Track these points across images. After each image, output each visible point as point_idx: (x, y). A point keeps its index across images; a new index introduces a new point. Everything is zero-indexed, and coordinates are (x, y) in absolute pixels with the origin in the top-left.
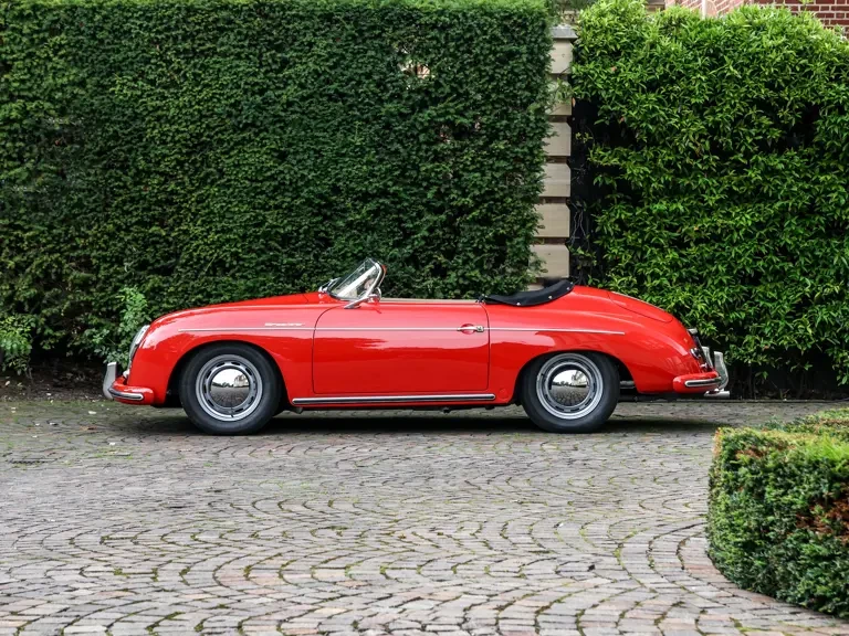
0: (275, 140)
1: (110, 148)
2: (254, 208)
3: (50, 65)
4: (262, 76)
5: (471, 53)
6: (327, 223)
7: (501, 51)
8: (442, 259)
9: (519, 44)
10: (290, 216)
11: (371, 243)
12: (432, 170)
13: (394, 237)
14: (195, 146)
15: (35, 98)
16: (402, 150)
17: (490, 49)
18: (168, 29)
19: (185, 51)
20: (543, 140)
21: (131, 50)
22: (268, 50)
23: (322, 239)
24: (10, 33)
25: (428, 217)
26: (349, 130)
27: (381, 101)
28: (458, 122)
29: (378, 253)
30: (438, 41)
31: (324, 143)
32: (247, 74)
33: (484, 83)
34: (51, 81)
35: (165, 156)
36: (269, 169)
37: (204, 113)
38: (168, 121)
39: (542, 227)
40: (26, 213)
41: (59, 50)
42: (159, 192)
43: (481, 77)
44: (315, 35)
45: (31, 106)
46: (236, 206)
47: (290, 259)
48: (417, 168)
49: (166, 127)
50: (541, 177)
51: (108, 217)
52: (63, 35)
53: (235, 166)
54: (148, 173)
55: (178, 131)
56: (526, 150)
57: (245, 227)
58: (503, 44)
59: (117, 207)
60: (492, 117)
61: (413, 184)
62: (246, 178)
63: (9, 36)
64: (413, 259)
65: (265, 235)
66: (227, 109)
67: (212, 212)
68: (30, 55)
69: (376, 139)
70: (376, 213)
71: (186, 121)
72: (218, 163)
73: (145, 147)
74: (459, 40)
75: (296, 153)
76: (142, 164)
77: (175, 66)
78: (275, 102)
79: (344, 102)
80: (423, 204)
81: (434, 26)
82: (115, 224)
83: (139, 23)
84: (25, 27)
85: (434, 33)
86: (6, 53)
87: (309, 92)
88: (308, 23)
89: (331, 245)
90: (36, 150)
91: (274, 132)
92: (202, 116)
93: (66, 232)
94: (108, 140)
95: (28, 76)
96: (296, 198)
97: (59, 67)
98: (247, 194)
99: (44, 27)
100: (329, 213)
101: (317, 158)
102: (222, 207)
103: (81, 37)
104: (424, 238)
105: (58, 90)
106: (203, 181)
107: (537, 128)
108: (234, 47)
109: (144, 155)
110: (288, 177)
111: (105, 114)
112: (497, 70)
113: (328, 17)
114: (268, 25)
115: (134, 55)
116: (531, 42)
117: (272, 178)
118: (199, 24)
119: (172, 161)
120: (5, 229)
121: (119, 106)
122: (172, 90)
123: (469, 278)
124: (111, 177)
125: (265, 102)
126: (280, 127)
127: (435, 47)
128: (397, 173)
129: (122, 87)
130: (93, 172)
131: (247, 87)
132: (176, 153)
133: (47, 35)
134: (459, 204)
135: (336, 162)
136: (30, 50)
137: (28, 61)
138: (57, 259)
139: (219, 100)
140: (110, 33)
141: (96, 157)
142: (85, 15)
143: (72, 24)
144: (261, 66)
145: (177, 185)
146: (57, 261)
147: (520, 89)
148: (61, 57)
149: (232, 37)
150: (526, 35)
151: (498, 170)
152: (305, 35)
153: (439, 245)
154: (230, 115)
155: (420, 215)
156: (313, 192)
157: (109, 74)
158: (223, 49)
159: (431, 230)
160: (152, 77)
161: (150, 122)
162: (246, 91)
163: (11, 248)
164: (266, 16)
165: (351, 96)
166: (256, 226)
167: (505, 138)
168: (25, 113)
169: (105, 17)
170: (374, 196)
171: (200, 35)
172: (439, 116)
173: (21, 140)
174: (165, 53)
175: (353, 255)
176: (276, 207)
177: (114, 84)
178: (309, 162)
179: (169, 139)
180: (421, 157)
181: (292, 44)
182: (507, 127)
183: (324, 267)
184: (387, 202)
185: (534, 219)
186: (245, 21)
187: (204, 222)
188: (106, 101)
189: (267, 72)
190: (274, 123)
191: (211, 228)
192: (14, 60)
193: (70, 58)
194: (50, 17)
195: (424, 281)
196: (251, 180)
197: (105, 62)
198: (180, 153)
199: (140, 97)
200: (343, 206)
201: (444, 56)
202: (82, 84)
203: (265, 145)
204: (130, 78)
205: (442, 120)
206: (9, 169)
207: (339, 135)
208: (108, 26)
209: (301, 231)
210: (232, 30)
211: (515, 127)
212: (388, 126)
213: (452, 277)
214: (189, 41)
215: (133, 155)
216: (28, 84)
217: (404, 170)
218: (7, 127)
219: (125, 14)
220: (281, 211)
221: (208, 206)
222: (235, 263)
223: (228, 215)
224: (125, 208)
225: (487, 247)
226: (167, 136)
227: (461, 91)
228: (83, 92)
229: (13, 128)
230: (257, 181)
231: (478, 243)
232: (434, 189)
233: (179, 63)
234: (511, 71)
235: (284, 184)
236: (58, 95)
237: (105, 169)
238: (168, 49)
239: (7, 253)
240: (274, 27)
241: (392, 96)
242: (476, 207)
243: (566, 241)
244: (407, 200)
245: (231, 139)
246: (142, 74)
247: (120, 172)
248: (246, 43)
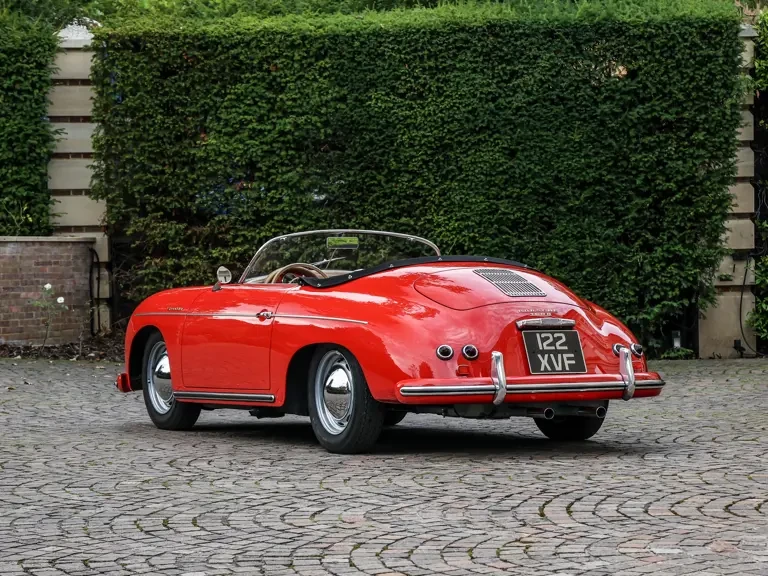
0: (506, 140)
1: (367, 152)
2: (488, 198)
3: (315, 85)
4: (494, 86)
5: (674, 58)
6: (550, 209)
7: (701, 55)
8: (649, 236)
9: (716, 49)
10: (519, 204)
11: (589, 224)
12: (641, 160)
13: (607, 218)
14: (438, 148)
15: (302, 115)
16: (614, 144)
17: (690, 54)
18: (416, 50)
19: (430, 68)
20: (736, 130)
21: (384, 70)
22: (500, 64)
23: (545, 223)
24: (283, 60)
25: (637, 200)
26: (569, 129)
27: (596, 103)
28: (663, 118)
29: (594, 233)
30: (645, 49)
31: (548, 141)
32: (482, 85)
33: (685, 84)
34: (318, 99)
35: (412, 157)
36: (501, 165)
37: (446, 119)
38: (416, 128)
39: (736, 205)
40: (296, 210)
41: (324, 72)
42: (408, 187)
43: (683, 78)
44: (539, 49)
45: (301, 120)
46: (474, 197)
47: (520, 241)
48: (627, 159)
49: (414, 133)
50: (735, 162)
51: (364, 211)
52: (327, 60)
53: (472, 163)
54: (399, 172)
55: (424, 136)
56: (722, 139)
57: (481, 215)
58: (702, 49)
59: (372, 201)
60: (693, 112)
61: (624, 173)
62: (482, 174)
63: (282, 63)
64: (624, 238)
65: (499, 221)
66: (466, 115)
67: (452, 203)
68: (300, 78)
69: (593, 135)
70: (591, 198)
71: (430, 127)
72: (457, 162)
73: (396, 150)
74: (663, 47)
75: (524, 150)
76: (394, 165)
77: (422, 81)
78: (506, 107)
79: (564, 105)
80: (632, 189)
81: (641, 37)
82: (370, 216)
83: (391, 46)
84: (296, 55)
85: (642, 43)
86: (280, 77)
87: (535, 98)
88: (533, 39)
89: (555, 227)
90: (304, 157)
91: (506, 133)
92: (444, 122)
94: (366, 146)
95: (299, 95)
96: (524, 188)
97: (324, 86)
98: (482, 186)
99: (311, 53)
100: (552, 201)
101: (542, 154)
102: (461, 199)
103: (342, 60)
104: (634, 219)
105: (322, 105)
106: (445, 177)
107: (732, 120)
108: (471, 62)
109: (394, 156)
110: (518, 171)
111: (363, 124)
112: (697, 72)
113: (550, 34)
114: (499, 43)
115: (387, 74)
116: (725, 46)
117: (504, 172)
118: (441, 45)
119: (418, 161)
120: (280, 224)
121: (374, 117)
122: (418, 102)
123: (673, 252)
124: (367, 176)
125: (498, 108)
126: (511, 129)
127: (642, 55)
128: (610, 164)
129: (377, 100)
130: (352, 173)
131: (483, 96)
132: (422, 154)
133: (313, 60)
134: (665, 188)
135: (558, 157)
136: (301, 73)
137: (299, 82)
139: (458, 108)
140: (366, 55)
141: (354, 161)
142: (346, 42)
143: (335, 50)
144: (494, 77)
145: (424, 181)
147: (717, 87)
148: (325, 78)
149: (469, 54)
150: (721, 41)
151: (698, 157)
152: (530, 50)
153: (646, 225)
154: (468, 120)
155: (630, 199)
156: (538, 183)
157: (367, 90)
158: (461, 65)
159: (639, 211)
160: (402, 91)
161: (400, 129)
162: (481, 99)
164: (496, 35)
165: (571, 100)
166: (489, 214)
167: (704, 129)
168: (297, 126)
169: (362, 43)
170: (590, 184)
171: (443, 54)
172: (646, 113)
173: (292, 149)
174: (412, 70)
175: (573, 235)
176: (507, 197)
177: (370, 99)
178: (535, 158)
179: (417, 142)
180: (630, 149)
181: (520, 58)
182: (706, 121)
183: (548, 246)
184: (602, 189)
185: (729, 198)
186: (480, 40)
187: (446, 212)
188: (364, 113)
189: (498, 82)
190: (504, 126)
191: (451, 218)
192: (287, 82)
193: (333, 78)
194: (317, 45)
195: (634, 256)
196: (486, 175)
197: (361, 80)
198: (426, 154)
199: (392, 108)
200: (563, 194)
201: (650, 62)
202: (343, 99)
203: (498, 144)
204: (383, 93)
205: (649, 116)
206: (283, 173)
207: (561, 133)
208: (364, 51)
209: (529, 216)
210: (469, 48)
211: (713, 120)
212: (602, 123)
213: (659, 252)
214: (433, 60)
215: (386, 157)
216: (299, 102)
217: (616, 161)
218: (282, 139)
219: (379, 40)
220: (511, 200)
221: (449, 199)
222: (472, 246)
223: (466, 206)
224: (379, 203)
225: (689, 225)
226: (415, 140)
227: (666, 91)
228: (343, 106)
229: (286, 139)
230: (491, 175)
231: (681, 222)
232: (642, 176)
233: (425, 79)
234: (709, 73)
235: (514, 177)
236: (323, 110)
237: (362, 170)
238: (415, 67)
240: (506, 44)
241: (606, 98)
242: (679, 191)
243: (751, 216)
244: (619, 187)
245: (469, 141)
246: (393, 89)
247: (374, 172)
248: (481, 59)
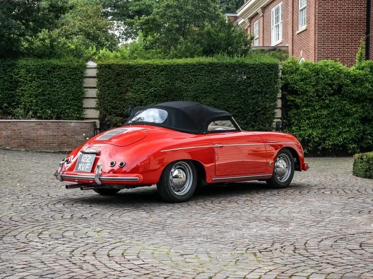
0: (214, 95)
3: (160, 79)
4: (211, 80)
5: (261, 74)
7: (268, 73)
8: (253, 123)
9: (272, 72)
12: (251, 102)
15: (156, 87)
16: (244, 97)
17: (265, 73)
18: (189, 70)
19: (193, 75)
20: (277, 94)
22: (212, 74)
24: (151, 72)
26: (232, 93)
27: (239, 86)
28: (258, 90)
31: (226, 96)
32: (208, 80)
33: (264, 81)
34: (161, 83)
36: (212, 102)
41: (162, 75)
43: (263, 79)
44: (223, 70)
45: (156, 89)
48: (248, 102)
49: (188, 93)
50: (277, 103)
52: (164, 72)
55: (191, 94)
56: (274, 97)
60: (266, 89)
61: (246, 105)
66: (203, 88)
69: (238, 95)
70: (237, 112)
71: (193, 91)
74: (258, 71)
75: (219, 98)
78: (214, 86)
79: (230, 86)
80: (249, 110)
81: (252, 68)
83: (182, 69)
84: (155, 70)
85: (252, 69)
86: (150, 77)
87: (222, 84)
88: (222, 68)
92: (197, 90)
95: (156, 82)
97: (163, 79)
99: (159, 70)
101: (224, 100)
103: (168, 72)
104: (249, 118)
107: (276, 91)
108: (204, 74)
110: (217, 104)
111: (174, 90)
112: (267, 78)
113: (227, 66)
115: (181, 76)
116: (275, 71)
117: (213, 104)
118: (196, 69)
121: (177, 88)
122: (189, 84)
125: (212, 86)
126: (215, 92)
127: (252, 73)
129: (178, 84)
133: (160, 72)
134: (258, 110)
135: (229, 100)
136: (156, 76)
137: (155, 78)
139: (201, 86)
140: (175, 71)
142: (169, 67)
143: (166, 69)
144: (211, 78)
147: (272, 82)
148: (163, 77)
149: (204, 71)
150: (274, 69)
151: (267, 101)
152: (221, 70)
153: (252, 120)
154: (203, 90)
155: (248, 113)
157: (175, 81)
158: (202, 74)
159: (251, 116)
160: (185, 81)
161: (184, 92)
162: (207, 84)
164: (211, 66)
165: (232, 85)
167: (269, 94)
169: (174, 68)
170: (237, 108)
171: (196, 71)
173: (153, 97)
174: (188, 75)
178: (222, 101)
180: (249, 99)
181: (218, 73)
182: (269, 91)
184: (241, 110)
185: (275, 113)
186: (207, 67)
188: (174, 87)
192: (152, 78)
193: (165, 77)
194: (161, 68)
197: (174, 78)
199: (182, 86)
201: (254, 75)
202: (168, 83)
203: (212, 97)
204: (180, 82)
205: (254, 90)
207: (229, 94)
211: (271, 91)
212: (241, 92)
214: (194, 73)
216: (155, 84)
217: (244, 102)
218: (150, 94)
219: (179, 67)
225: (264, 120)
227: (259, 83)
228: (168, 85)
229: (152, 94)
231: (262, 119)
232: (252, 106)
233: (191, 78)
234: (270, 78)
236: (162, 86)
240: (214, 69)
241: (242, 84)
242: (262, 111)
243: (281, 118)
244: (245, 109)
245: (204, 95)
246: (182, 80)
248: (207, 73)
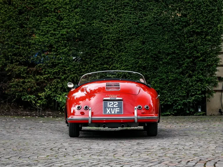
0: (142, 38)
1: (92, 42)
2: (135, 58)
3: (74, 18)
5: (200, 10)
6: (157, 63)
7: (210, 9)
8: (191, 72)
9: (215, 7)
10: (146, 61)
11: (170, 68)
12: (188, 46)
13: (176, 66)
14: (117, 41)
15: (69, 28)
16: (179, 40)
17: (206, 9)
18: (110, 6)
19: (115, 12)
20: (221, 35)
21: (99, 13)
22: (139, 11)
23: (155, 67)
24: (63, 9)
25: (187, 60)
26: (164, 34)
27: (173, 25)
28: (196, 31)
29: (172, 71)
30: (190, 7)
31: (156, 38)
32: (133, 19)
33: (204, 19)
34: (75, 23)
35: (108, 44)
36: (140, 47)
37: (121, 31)
38: (110, 33)
39: (221, 62)
40: (67, 62)
41: (77, 13)
42: (107, 54)
43: (204, 17)
44: (153, 6)
45: (69, 30)
46: (130, 58)
47: (146, 74)
48: (184, 45)
49: (109, 35)
50: (221, 47)
51: (91, 63)
52: (78, 9)
53: (130, 46)
54: (104, 49)
55: (113, 36)
56: (217, 39)
57: (132, 65)
58: (210, 7)
59: (94, 59)
60: (207, 29)
61: (182, 50)
62: (133, 50)
63: (62, 10)
64: (182, 73)
65: (139, 67)
66: (127, 29)
67: (123, 60)
68: (69, 15)
69: (172, 37)
70: (171, 59)
71: (115, 33)
72: (124, 46)
73: (103, 41)
74: (196, 6)
75: (148, 42)
76: (102, 46)
77: (112, 17)
78: (142, 27)
79: (162, 26)
80: (185, 56)
82: (93, 65)
83: (101, 5)
84: (67, 7)
85: (189, 4)
86: (62, 15)
87: (152, 23)
88: (151, 3)
89: (158, 69)
90: (70, 43)
91: (141, 36)
92: (120, 32)
93: (79, 67)
94: (92, 40)
95: (68, 22)
96: (148, 55)
97: (77, 18)
98: (133, 54)
99: (73, 7)
100: (157, 59)
101: (154, 43)
102: (126, 59)
103: (84, 9)
104: (186, 66)
105: (78, 25)
106: (120, 51)
107: (220, 32)
108: (129, 10)
109: (102, 44)
110: (145, 49)
111: (91, 32)
112: (208, 15)
114: (139, 4)
115: (100, 14)
116: (218, 6)
117: (141, 49)
118: (119, 4)
119: (111, 45)
120: (61, 67)
121: (95, 29)
122: (111, 24)
123: (199, 78)
124: (92, 51)
125: (139, 27)
126: (143, 34)
127: (189, 9)
128: (178, 47)
129: (96, 24)
130: (87, 49)
131: (133, 22)
132: (112, 43)
133: (73, 9)
134: (196, 55)
135: (160, 44)
136: (69, 14)
137: (68, 17)
138: (76, 75)
139: (125, 27)
140: (92, 8)
141: (88, 45)
142: (85, 3)
143: (81, 5)
145: (112, 52)
146: (76, 76)
147: (215, 20)
148: (78, 15)
149: (129, 8)
150: (217, 4)
151: (208, 45)
152: (150, 6)
153: (190, 68)
154: (128, 31)
155: (184, 59)
156: (153, 53)
157: (92, 20)
158: (126, 11)
159: (188, 64)
160: (105, 20)
161: (104, 34)
162: (133, 24)
163: (62, 73)
165: (164, 24)
166: (135, 64)
167: (210, 35)
168: (67, 32)
170: (171, 54)
171: (120, 7)
173: (66, 40)
174: (109, 13)
175: (165, 72)
176: (142, 58)
177: (94, 23)
178: (152, 45)
179: (110, 39)
180: (185, 42)
181: (147, 9)
182: (211, 32)
183: (156, 76)
184: (175, 56)
185: (218, 59)
186: (132, 3)
187: (120, 63)
188: (91, 28)
189: (139, 18)
190: (141, 33)
191: (122, 65)
192: (64, 17)
193: (81, 16)
194: (75, 4)
195: (186, 79)
196: (134, 50)
197: (91, 16)
198: (113, 43)
199: (101, 26)
200: (161, 57)
201: (192, 11)
202: (84, 23)
203: (139, 39)
204: (98, 21)
205: (192, 30)
206: (62, 49)
207: (161, 36)
208: (92, 6)
209: (149, 65)
210: (129, 6)
211: (214, 32)
212: (175, 33)
213: (194, 78)
214: (116, 9)
215: (99, 44)
216: (68, 24)
217: (180, 46)
218: (62, 37)
219: (97, 2)
220: (143, 59)
221: (121, 59)
222: (129, 75)
223: (127, 61)
224: (96, 60)
225: (205, 68)
226: (109, 38)
227: (198, 22)
228: (84, 26)
229: (63, 37)
230: (136, 50)
231: (202, 67)
232: (189, 51)
234: (213, 15)
235: (144, 51)
236: (77, 27)
237: (91, 48)
238: (110, 12)
239: (61, 74)
240: (141, 4)
241: (177, 24)
242: (201, 56)
244: (181, 55)
245: (129, 38)
246: (102, 19)
247: (95, 49)
248: (133, 9)
